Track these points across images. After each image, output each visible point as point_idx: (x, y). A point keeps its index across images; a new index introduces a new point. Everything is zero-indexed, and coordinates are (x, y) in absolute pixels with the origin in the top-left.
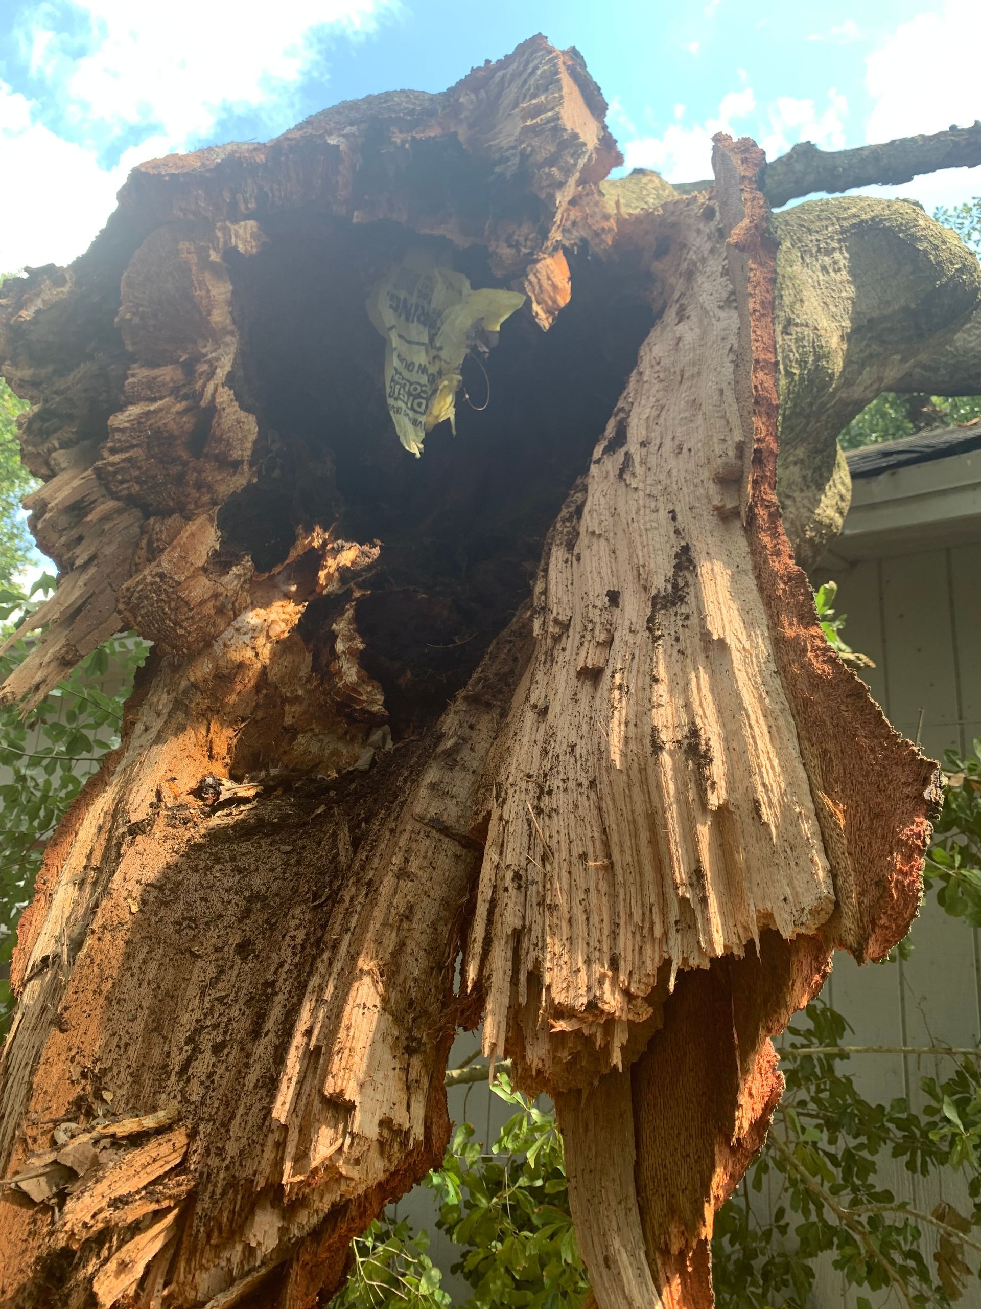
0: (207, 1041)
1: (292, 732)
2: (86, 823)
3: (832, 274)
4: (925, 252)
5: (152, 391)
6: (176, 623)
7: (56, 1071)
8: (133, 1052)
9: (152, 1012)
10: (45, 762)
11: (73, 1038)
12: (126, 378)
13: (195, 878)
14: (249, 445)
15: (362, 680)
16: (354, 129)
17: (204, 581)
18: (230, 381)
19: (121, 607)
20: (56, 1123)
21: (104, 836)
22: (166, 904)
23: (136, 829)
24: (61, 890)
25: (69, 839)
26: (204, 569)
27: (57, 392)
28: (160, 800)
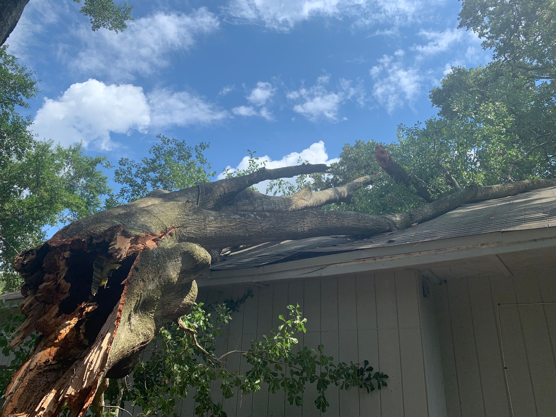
0: (32, 405)
1: (70, 349)
2: (22, 369)
3: (177, 262)
4: (195, 258)
5: (48, 280)
6: (46, 329)
7: (10, 408)
8: (22, 406)
9: (26, 400)
10: (29, 345)
11: (13, 403)
12: (44, 276)
13: (39, 379)
14: (68, 289)
15: (84, 338)
16: (88, 237)
17: (53, 320)
18: (64, 278)
19: (36, 326)
20: (9, 414)
21: (25, 371)
22: (33, 383)
23: (31, 370)
24: (16, 381)
25: (19, 372)
26: (54, 317)
27: (29, 280)
28: (37, 364)
